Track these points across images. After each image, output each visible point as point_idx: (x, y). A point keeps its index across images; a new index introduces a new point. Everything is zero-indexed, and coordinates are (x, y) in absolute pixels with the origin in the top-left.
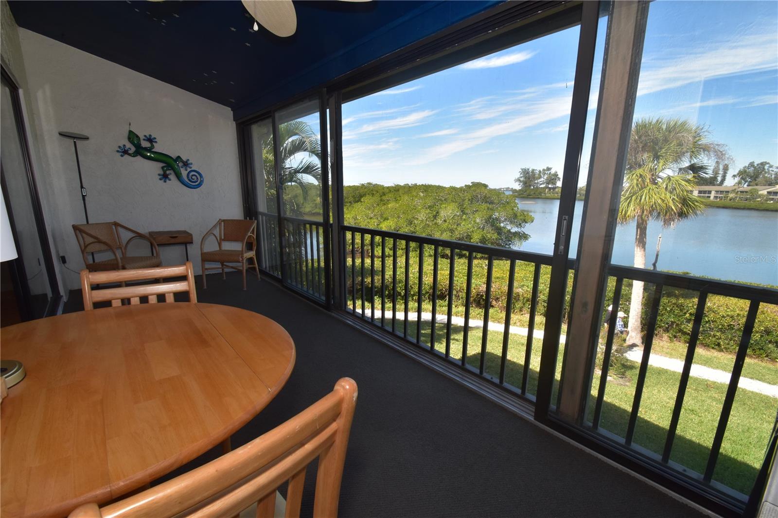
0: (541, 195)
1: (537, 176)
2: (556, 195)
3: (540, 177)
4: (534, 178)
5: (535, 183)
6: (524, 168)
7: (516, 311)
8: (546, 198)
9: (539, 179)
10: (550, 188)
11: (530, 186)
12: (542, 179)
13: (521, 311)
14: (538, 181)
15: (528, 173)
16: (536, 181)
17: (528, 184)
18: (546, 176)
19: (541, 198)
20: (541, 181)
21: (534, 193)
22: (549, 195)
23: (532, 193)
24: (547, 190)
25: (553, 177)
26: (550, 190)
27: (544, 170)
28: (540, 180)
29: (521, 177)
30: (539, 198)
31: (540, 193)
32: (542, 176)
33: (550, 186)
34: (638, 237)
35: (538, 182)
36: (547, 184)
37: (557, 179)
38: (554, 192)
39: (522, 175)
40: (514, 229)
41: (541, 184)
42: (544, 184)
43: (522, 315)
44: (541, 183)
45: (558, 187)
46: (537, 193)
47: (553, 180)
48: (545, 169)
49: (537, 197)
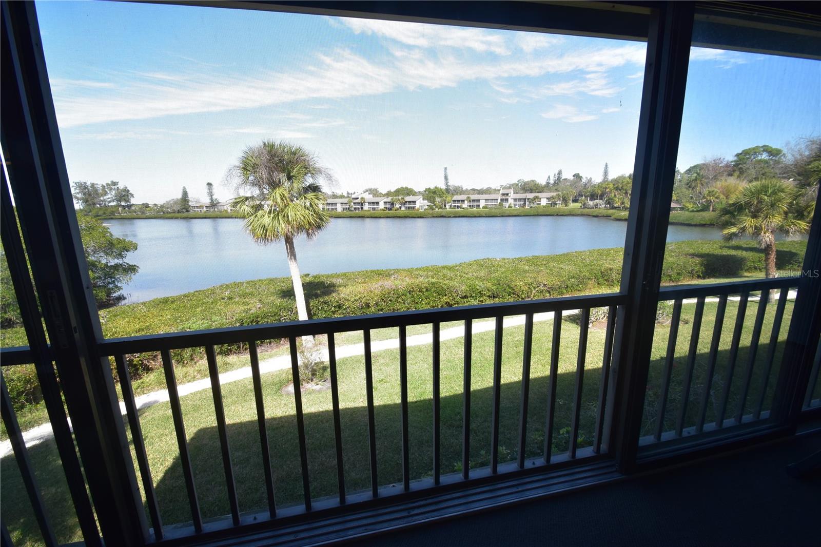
0: (114, 215)
1: (100, 191)
2: (134, 214)
3: (106, 194)
4: (97, 194)
5: (101, 201)
6: (78, 181)
7: (186, 362)
8: (121, 218)
9: (105, 195)
10: (124, 207)
11: (94, 204)
12: (109, 196)
13: (192, 359)
14: (105, 198)
15: (85, 188)
16: (102, 198)
17: (90, 202)
18: (114, 192)
19: (116, 219)
20: (109, 198)
21: (104, 213)
22: (125, 214)
23: (101, 213)
24: (120, 209)
25: (124, 194)
26: (125, 209)
27: (108, 184)
28: (107, 197)
29: (78, 193)
30: (112, 219)
31: (113, 213)
32: (108, 192)
33: (123, 203)
34: (289, 251)
35: (105, 200)
36: (118, 201)
37: (130, 196)
38: (130, 211)
39: (78, 191)
40: (113, 262)
41: (110, 202)
42: (113, 201)
43: (196, 363)
44: (109, 200)
45: (133, 205)
46: (108, 213)
47: (123, 196)
48: (110, 183)
49: (110, 217)
